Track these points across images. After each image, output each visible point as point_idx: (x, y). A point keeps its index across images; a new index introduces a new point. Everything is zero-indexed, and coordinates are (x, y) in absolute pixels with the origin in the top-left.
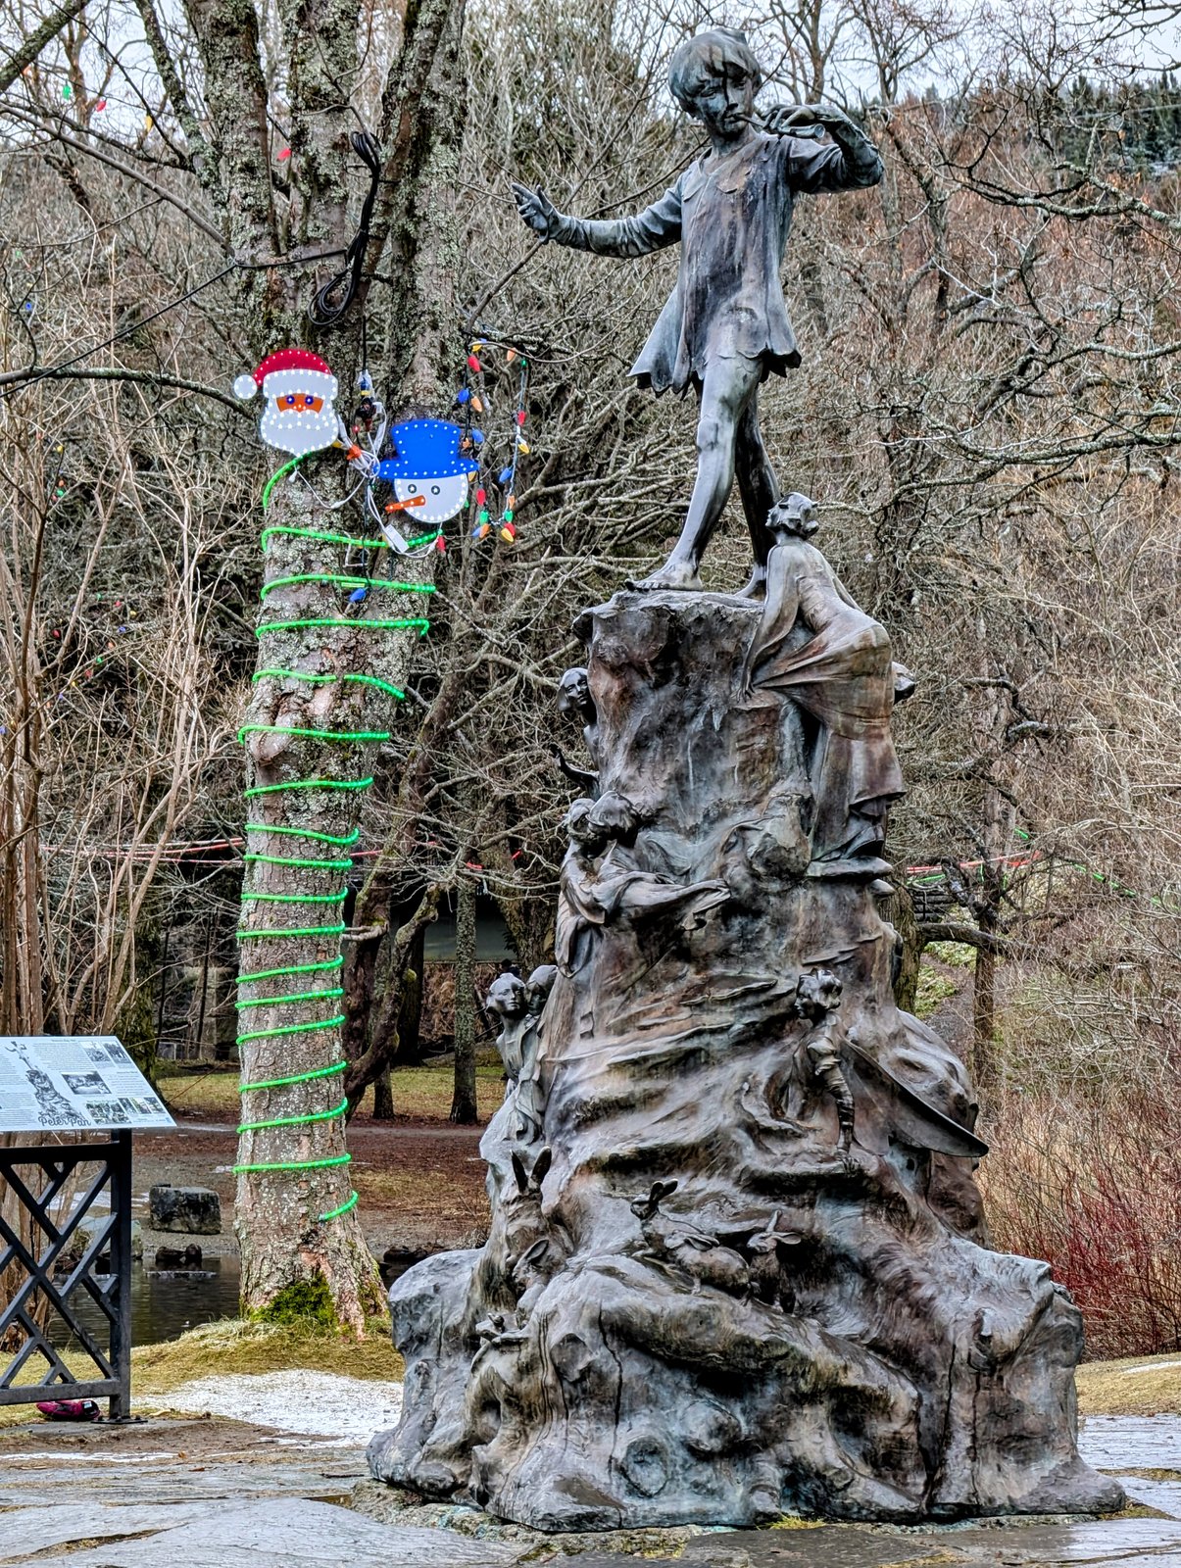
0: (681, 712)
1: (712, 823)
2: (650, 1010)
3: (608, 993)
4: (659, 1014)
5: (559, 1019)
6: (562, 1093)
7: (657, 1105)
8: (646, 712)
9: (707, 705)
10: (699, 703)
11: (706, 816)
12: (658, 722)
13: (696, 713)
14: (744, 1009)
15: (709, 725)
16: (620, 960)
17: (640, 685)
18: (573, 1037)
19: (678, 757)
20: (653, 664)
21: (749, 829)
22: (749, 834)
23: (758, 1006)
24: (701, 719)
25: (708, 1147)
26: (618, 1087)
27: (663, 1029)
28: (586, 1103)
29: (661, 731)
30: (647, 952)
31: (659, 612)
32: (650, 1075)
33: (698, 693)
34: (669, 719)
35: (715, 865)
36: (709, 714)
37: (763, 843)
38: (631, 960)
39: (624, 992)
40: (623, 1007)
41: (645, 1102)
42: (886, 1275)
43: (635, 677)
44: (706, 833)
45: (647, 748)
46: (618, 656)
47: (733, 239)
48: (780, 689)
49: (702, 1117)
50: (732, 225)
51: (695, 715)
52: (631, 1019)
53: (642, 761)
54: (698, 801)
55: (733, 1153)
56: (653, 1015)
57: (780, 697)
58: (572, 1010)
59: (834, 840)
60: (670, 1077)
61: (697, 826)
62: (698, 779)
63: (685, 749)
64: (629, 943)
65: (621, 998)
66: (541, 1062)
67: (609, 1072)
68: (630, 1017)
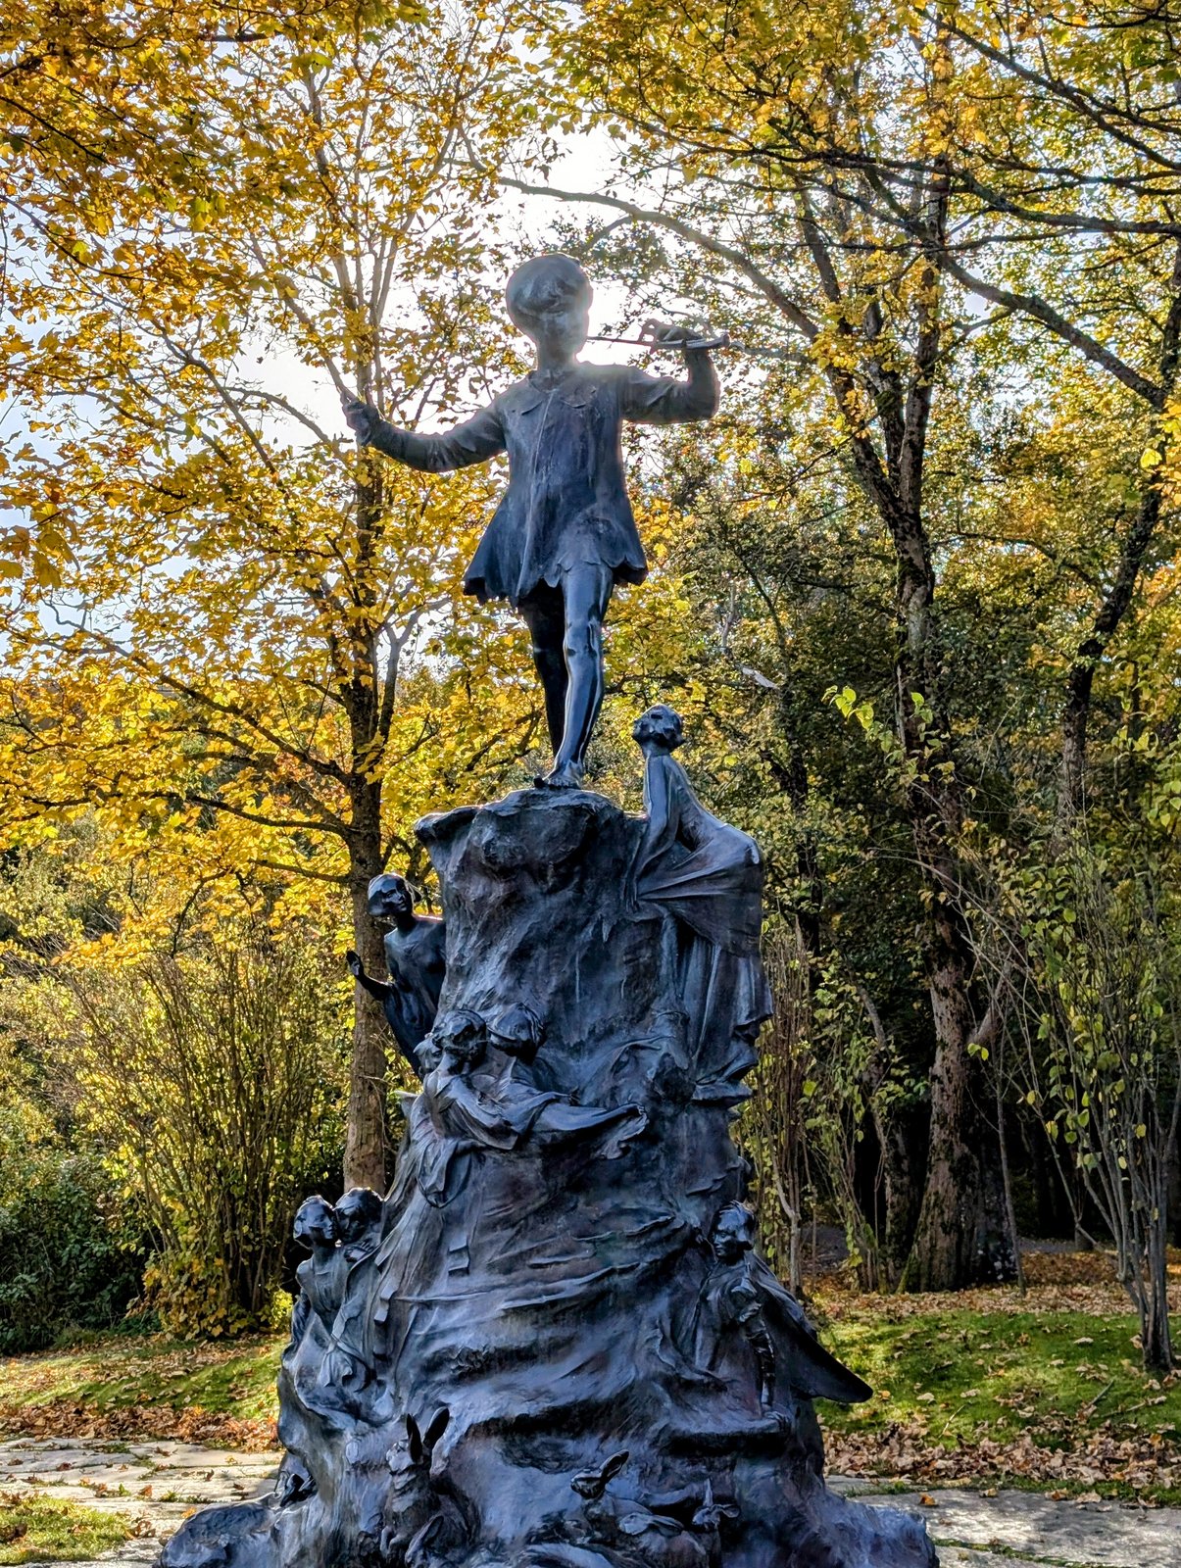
0: (575, 920)
1: (598, 1040)
2: (545, 1246)
3: (491, 1226)
4: (556, 1251)
5: (420, 1253)
6: (429, 1339)
7: (564, 1356)
8: (533, 919)
9: (599, 914)
10: (591, 912)
11: (592, 1032)
12: (546, 929)
13: (588, 921)
14: (648, 1246)
15: (598, 934)
16: (515, 1189)
17: (531, 889)
18: (435, 1275)
19: (566, 968)
20: (556, 867)
21: (643, 1048)
22: (642, 1053)
23: (659, 1241)
24: (590, 929)
25: (622, 1403)
26: (518, 1334)
27: (563, 1268)
28: (476, 1353)
29: (547, 940)
30: (551, 1183)
31: (577, 811)
32: (556, 1321)
33: (594, 902)
34: (560, 927)
35: (606, 1087)
36: (599, 925)
37: (662, 1063)
38: (529, 1189)
39: (513, 1226)
40: (511, 1243)
41: (549, 1353)
42: (799, 1541)
43: (527, 880)
44: (591, 1052)
45: (529, 957)
46: (513, 857)
47: (585, 452)
48: (663, 902)
49: (613, 1370)
50: (583, 437)
51: (585, 925)
52: (521, 1256)
53: (523, 971)
54: (584, 1015)
55: (650, 1411)
56: (548, 1252)
57: (662, 910)
58: (439, 1244)
59: (716, 1062)
60: (578, 1322)
61: (581, 1043)
62: (584, 992)
63: (573, 961)
64: (529, 1170)
65: (510, 1232)
66: (390, 1301)
67: (504, 1318)
68: (521, 1254)
